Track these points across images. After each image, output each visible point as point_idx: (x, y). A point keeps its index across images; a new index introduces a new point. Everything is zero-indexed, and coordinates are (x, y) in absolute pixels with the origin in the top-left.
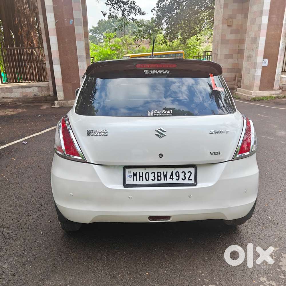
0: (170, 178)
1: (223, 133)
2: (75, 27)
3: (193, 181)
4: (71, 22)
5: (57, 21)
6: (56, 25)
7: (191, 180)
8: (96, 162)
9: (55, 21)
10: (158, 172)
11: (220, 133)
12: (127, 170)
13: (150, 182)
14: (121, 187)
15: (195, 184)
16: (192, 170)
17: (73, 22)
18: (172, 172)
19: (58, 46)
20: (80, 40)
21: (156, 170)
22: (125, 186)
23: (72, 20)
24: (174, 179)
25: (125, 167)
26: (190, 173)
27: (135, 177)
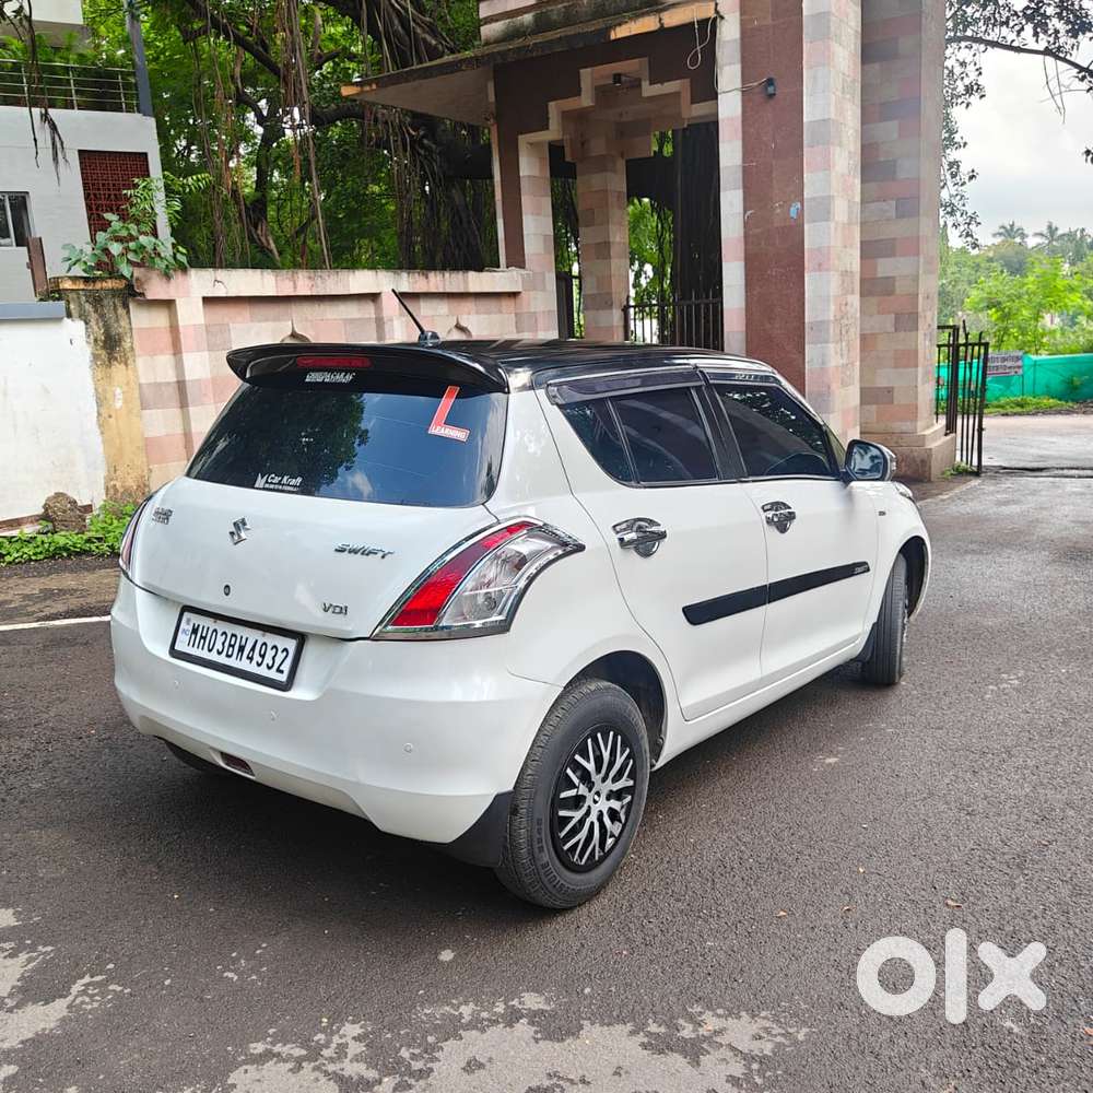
0: (248, 658)
1: (371, 555)
2: (806, 227)
3: (283, 678)
4: (793, 212)
5: (749, 213)
6: (746, 224)
7: (282, 672)
8: (144, 583)
9: (745, 212)
10: (233, 635)
11: (362, 554)
12: (187, 615)
13: (213, 656)
14: (164, 654)
15: (285, 687)
16: (291, 644)
17: (801, 213)
18: (256, 641)
19: (746, 292)
20: (820, 270)
21: (231, 629)
22: (174, 653)
23: (799, 205)
24: (254, 662)
25: (186, 609)
26: (285, 653)
27: (193, 637)
